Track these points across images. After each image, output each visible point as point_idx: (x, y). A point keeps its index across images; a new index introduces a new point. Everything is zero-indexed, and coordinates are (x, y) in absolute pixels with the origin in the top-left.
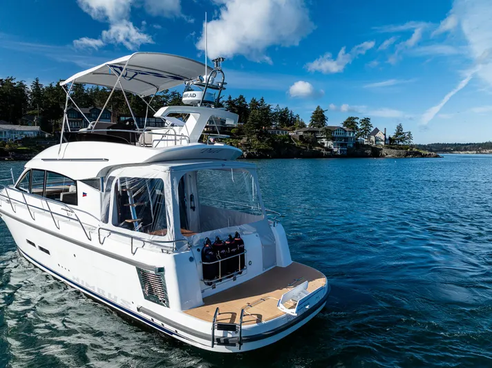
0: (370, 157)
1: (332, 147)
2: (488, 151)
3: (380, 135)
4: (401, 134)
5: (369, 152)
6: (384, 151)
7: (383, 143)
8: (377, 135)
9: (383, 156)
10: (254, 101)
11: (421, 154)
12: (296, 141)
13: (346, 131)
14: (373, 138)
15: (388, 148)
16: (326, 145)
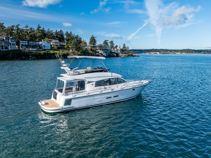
0: (116, 57)
1: (103, 53)
2: (153, 53)
3: (118, 48)
4: (125, 47)
5: (115, 55)
6: (120, 54)
7: (119, 51)
8: (117, 48)
9: (120, 56)
10: (67, 33)
11: (133, 55)
12: (89, 51)
13: (106, 47)
14: (115, 49)
15: (121, 53)
16: (100, 52)
